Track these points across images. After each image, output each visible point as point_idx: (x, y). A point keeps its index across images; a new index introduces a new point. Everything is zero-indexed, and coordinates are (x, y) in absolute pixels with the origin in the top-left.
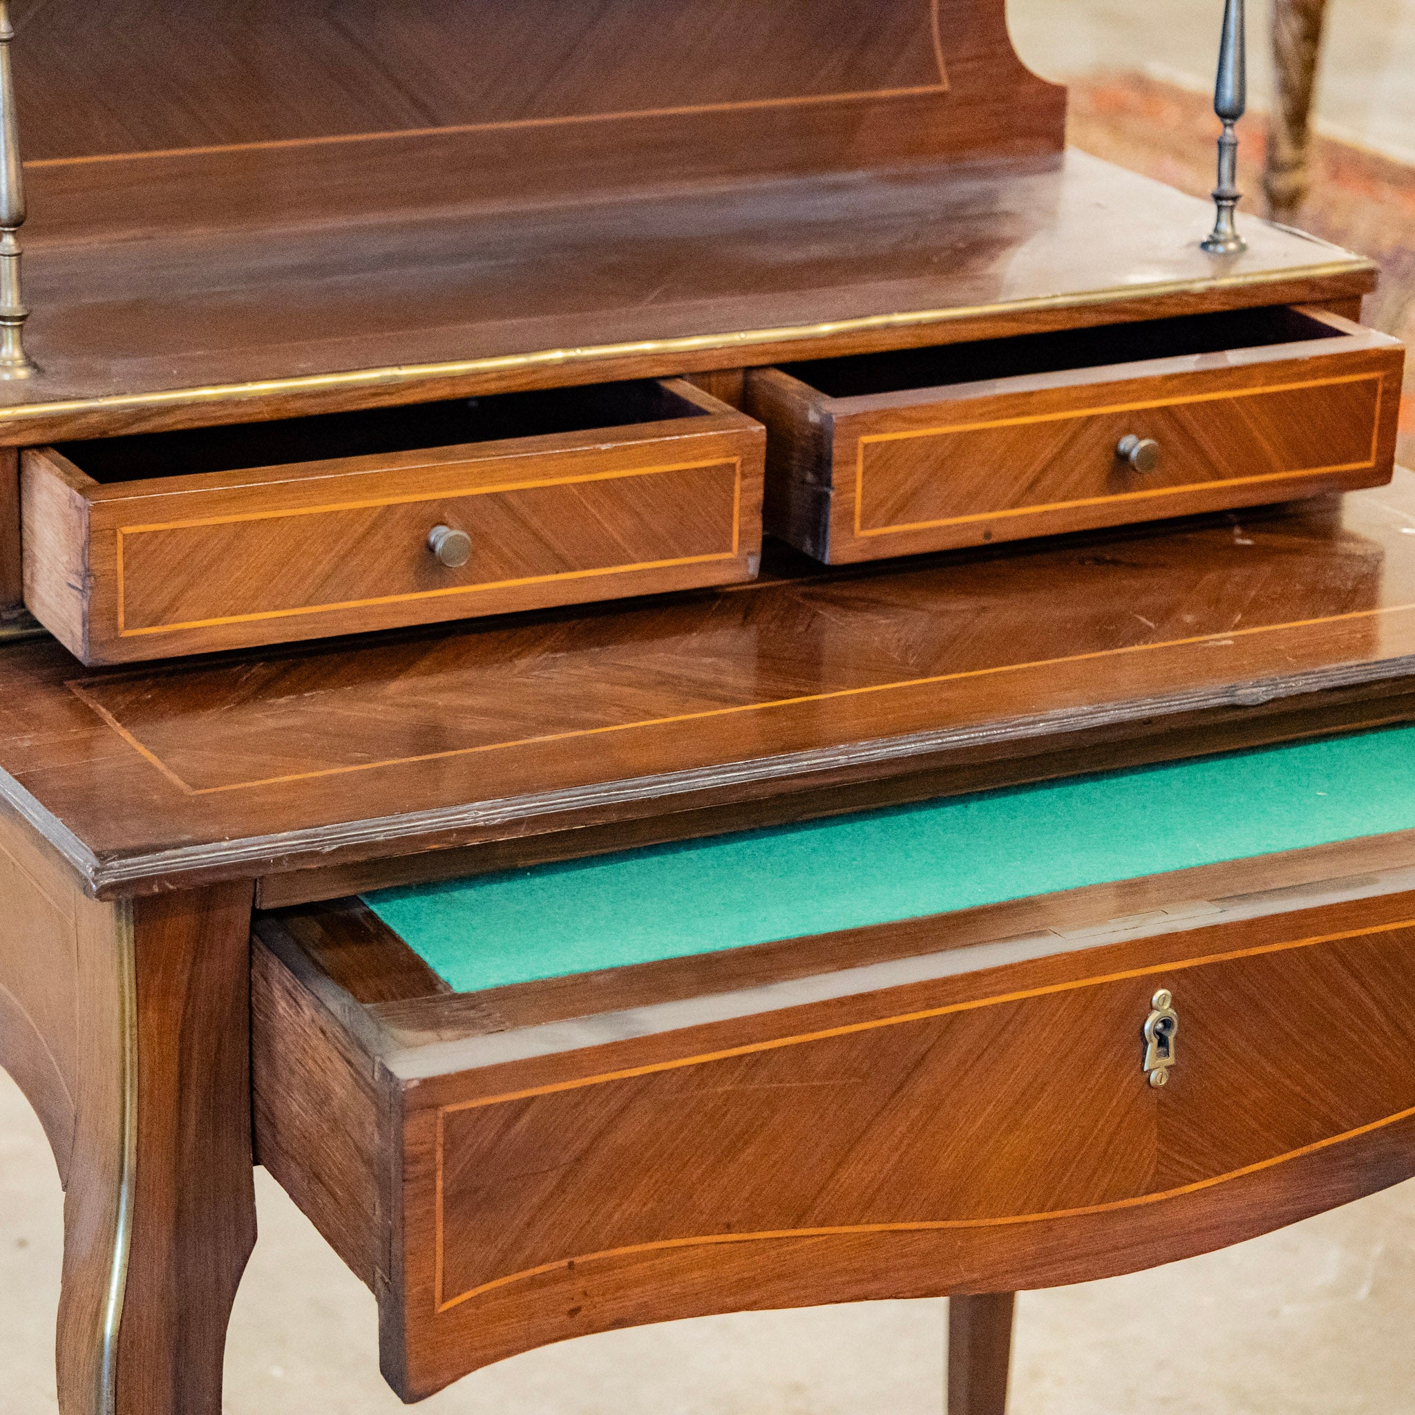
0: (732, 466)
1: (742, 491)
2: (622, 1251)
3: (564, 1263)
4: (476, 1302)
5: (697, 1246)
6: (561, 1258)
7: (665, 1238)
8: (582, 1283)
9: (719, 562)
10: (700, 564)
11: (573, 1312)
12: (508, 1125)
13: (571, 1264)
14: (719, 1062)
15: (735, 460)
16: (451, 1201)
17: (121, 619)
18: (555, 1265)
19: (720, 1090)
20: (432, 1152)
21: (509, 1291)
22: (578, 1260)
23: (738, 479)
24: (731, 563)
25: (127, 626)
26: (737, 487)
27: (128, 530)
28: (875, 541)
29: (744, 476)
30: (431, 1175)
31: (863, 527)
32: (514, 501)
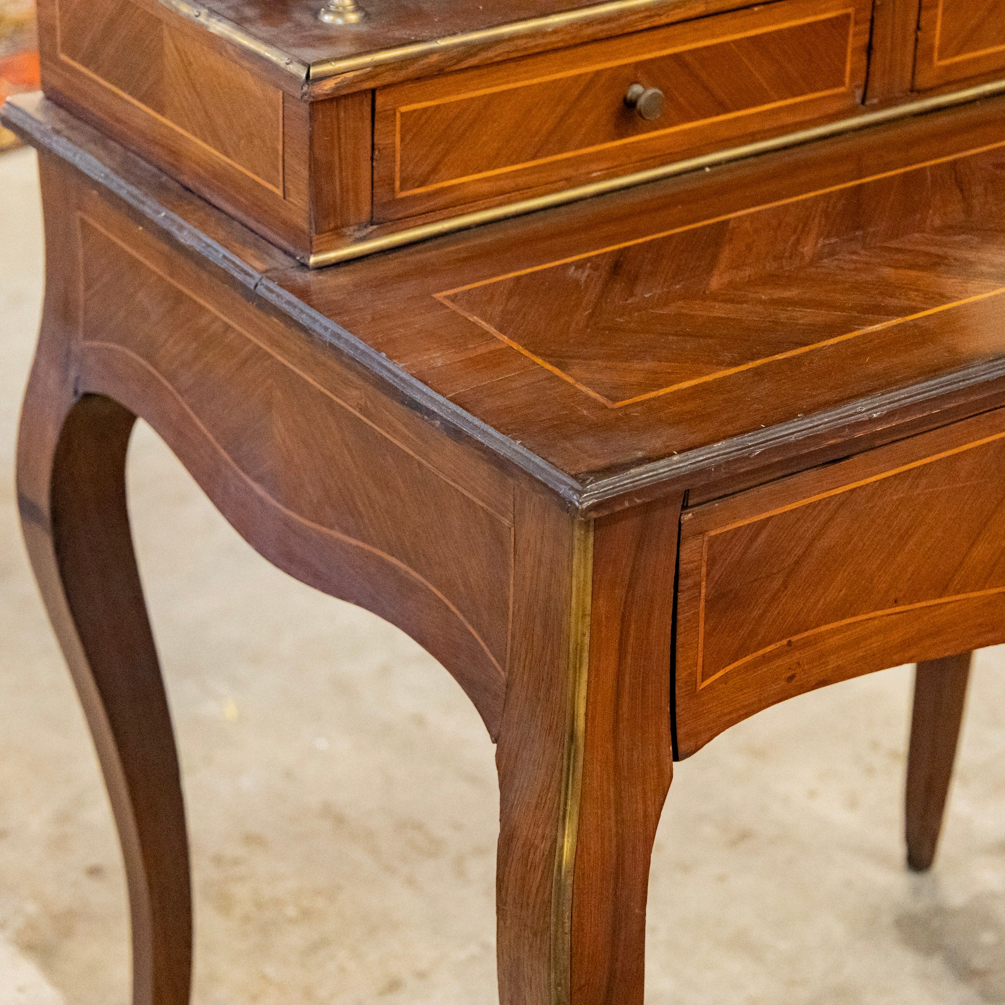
0: (848, 16)
1: (855, 35)
2: (823, 628)
3: (785, 642)
4: (724, 679)
5: (875, 618)
6: (783, 638)
7: (854, 615)
8: (797, 655)
9: (835, 96)
10: (824, 98)
11: (791, 678)
12: (752, 540)
13: (790, 642)
14: (895, 476)
15: (850, 10)
16: (711, 603)
17: (397, 184)
18: (779, 644)
19: (895, 498)
20: (698, 568)
21: (747, 668)
22: (795, 638)
23: (852, 24)
24: (843, 96)
25: (402, 189)
26: (851, 32)
27: (404, 109)
28: (948, 68)
29: (856, 23)
30: (698, 585)
31: (939, 59)
32: (689, 59)
